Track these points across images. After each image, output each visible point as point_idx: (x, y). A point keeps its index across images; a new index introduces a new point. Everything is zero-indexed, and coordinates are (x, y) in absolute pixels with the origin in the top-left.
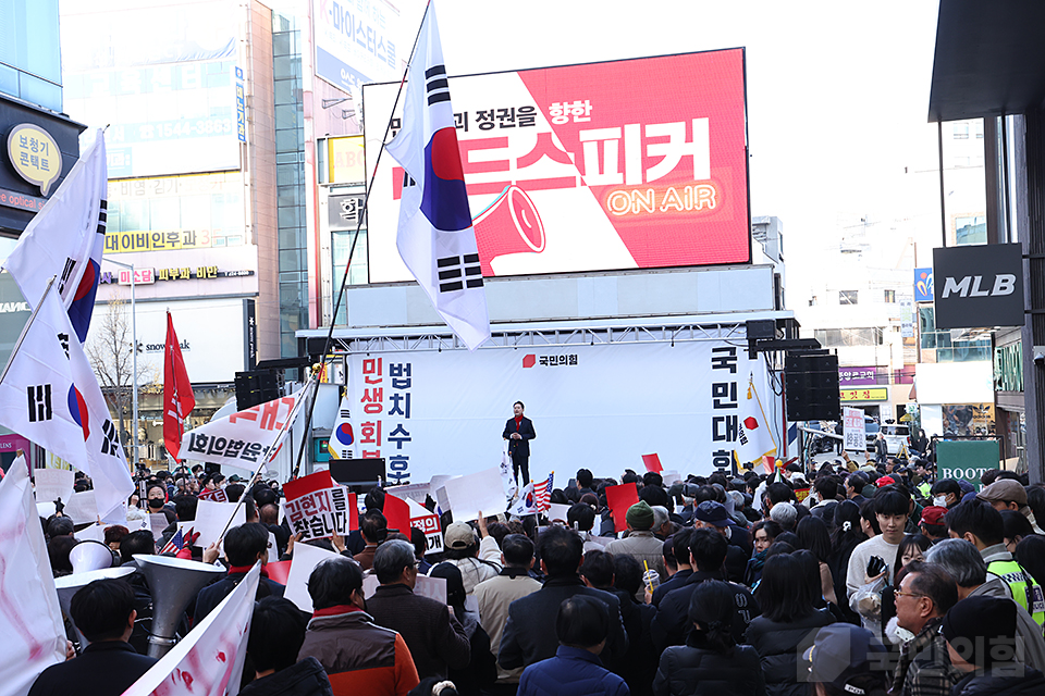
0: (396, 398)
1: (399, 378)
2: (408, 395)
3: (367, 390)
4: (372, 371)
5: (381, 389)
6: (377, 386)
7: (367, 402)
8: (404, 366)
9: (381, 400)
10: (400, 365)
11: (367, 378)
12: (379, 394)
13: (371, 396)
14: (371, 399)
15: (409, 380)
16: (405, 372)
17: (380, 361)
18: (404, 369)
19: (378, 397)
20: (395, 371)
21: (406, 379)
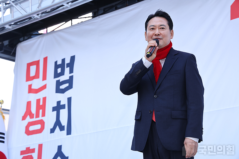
0: (58, 108)
1: (62, 78)
2: (69, 100)
3: (29, 104)
4: (37, 76)
5: (45, 99)
6: (40, 95)
7: (28, 119)
8: (67, 61)
9: (44, 115)
10: (63, 60)
11: (30, 86)
12: (41, 106)
13: (34, 110)
14: (34, 114)
15: (71, 78)
16: (69, 68)
17: (45, 59)
18: (67, 64)
19: (41, 111)
20: (59, 70)
21: (68, 78)
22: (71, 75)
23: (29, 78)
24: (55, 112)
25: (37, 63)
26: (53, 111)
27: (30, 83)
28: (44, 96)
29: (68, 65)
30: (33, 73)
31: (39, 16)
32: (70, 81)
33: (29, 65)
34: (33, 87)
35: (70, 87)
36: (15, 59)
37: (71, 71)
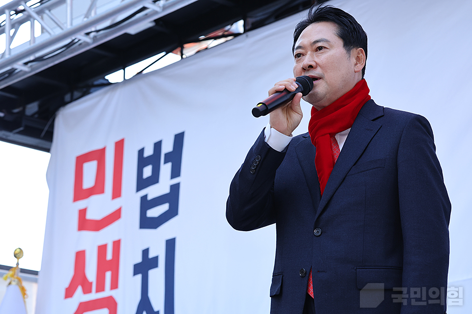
0: (145, 266)
1: (153, 192)
2: (171, 245)
3: (80, 256)
4: (98, 188)
5: (117, 244)
6: (107, 236)
7: (80, 296)
8: (167, 147)
9: (115, 285)
10: (158, 146)
11: (83, 213)
12: (109, 263)
13: (91, 273)
14: (91, 283)
15: (175, 189)
16: (169, 165)
17: (119, 146)
18: (166, 155)
19: (108, 275)
20: (148, 171)
21: (167, 190)
22: (175, 181)
23: (80, 194)
24: (139, 277)
25: (99, 155)
26: (135, 273)
27: (81, 204)
28: (116, 239)
29: (169, 157)
30: (89, 181)
31: (90, 38)
32: (172, 197)
33: (81, 160)
34: (90, 216)
35: (173, 212)
36: (50, 146)
37: (176, 172)
